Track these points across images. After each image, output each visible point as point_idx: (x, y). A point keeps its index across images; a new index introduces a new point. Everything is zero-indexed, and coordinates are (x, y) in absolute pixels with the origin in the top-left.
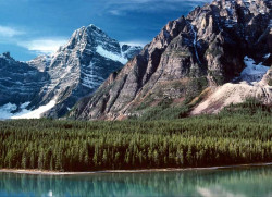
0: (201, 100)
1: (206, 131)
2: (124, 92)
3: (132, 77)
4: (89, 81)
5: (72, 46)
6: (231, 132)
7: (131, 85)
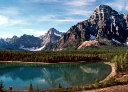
0: (80, 45)
1: (82, 53)
2: (61, 44)
3: (63, 40)
4: (52, 41)
5: (48, 33)
6: (88, 53)
7: (63, 42)
